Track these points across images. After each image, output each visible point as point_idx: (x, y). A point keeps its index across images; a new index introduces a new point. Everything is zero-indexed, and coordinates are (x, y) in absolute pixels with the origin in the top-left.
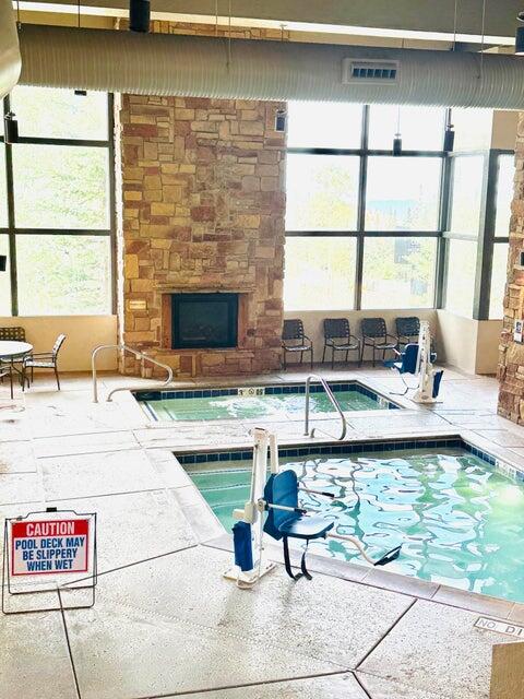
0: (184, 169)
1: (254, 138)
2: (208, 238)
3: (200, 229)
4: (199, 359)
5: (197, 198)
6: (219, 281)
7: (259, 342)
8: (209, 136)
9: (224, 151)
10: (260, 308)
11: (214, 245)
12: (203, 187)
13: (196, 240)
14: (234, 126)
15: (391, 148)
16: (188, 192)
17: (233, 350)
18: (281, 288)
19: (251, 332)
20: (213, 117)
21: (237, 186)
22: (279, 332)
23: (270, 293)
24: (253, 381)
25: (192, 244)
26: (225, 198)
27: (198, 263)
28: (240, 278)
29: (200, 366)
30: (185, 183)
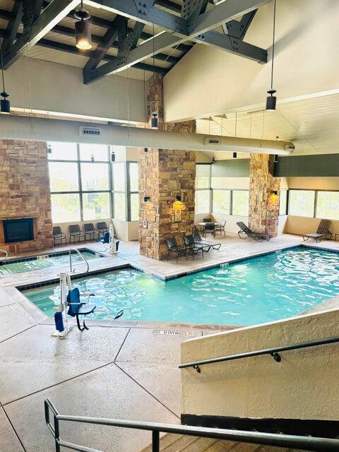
0: (4, 169)
1: (34, 156)
2: (17, 196)
3: (14, 193)
4: (18, 246)
5: (11, 181)
6: (24, 214)
7: (43, 237)
8: (14, 155)
9: (22, 161)
10: (42, 223)
11: (20, 199)
12: (13, 176)
13: (12, 197)
14: (25, 152)
15: (90, 160)
16: (7, 178)
17: (32, 241)
18: (50, 215)
19: (39, 233)
20: (16, 148)
21: (28, 175)
22: (52, 232)
23: (46, 217)
24: (43, 253)
25: (10, 199)
26: (24, 180)
27: (14, 207)
28: (33, 212)
29: (18, 249)
30: (5, 175)
